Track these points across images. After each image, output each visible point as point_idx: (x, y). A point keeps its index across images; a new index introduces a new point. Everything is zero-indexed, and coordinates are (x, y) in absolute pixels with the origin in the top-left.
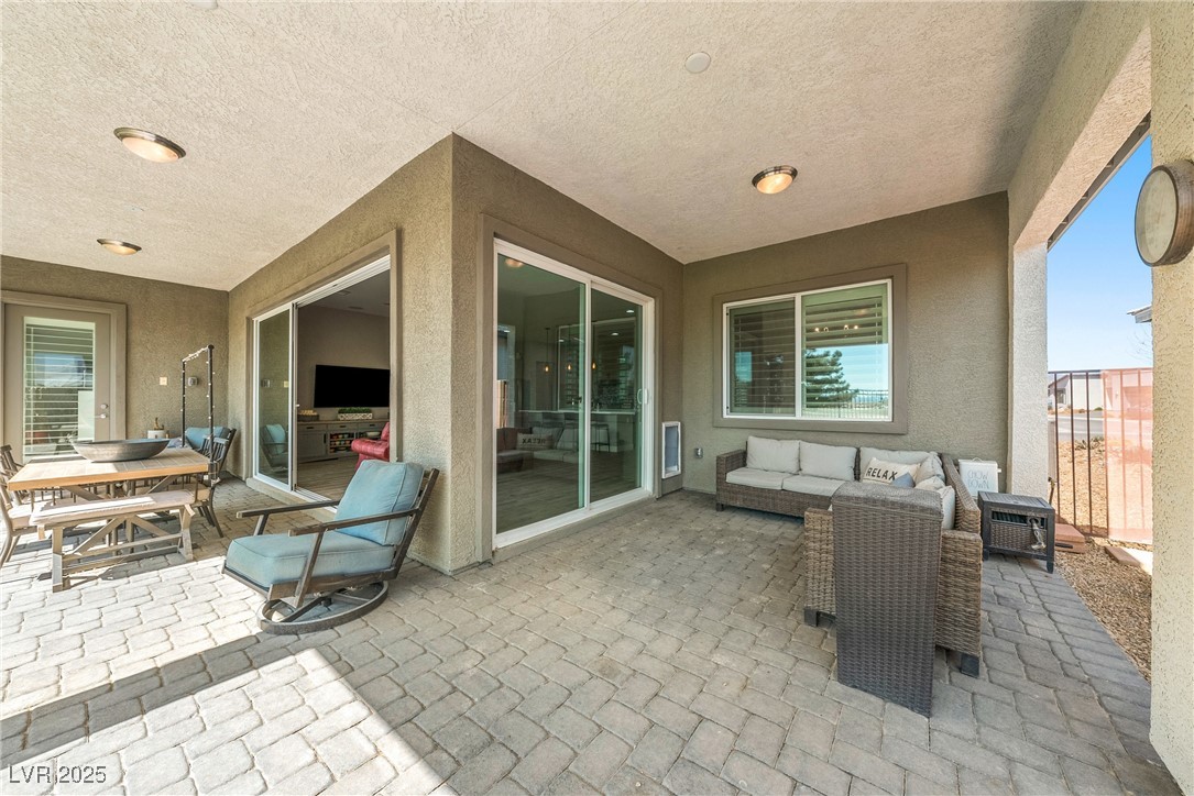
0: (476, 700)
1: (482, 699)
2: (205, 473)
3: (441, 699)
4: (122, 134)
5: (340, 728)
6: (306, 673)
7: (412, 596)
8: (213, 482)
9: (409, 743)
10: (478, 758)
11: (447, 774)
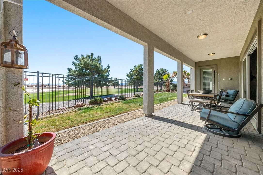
0: (223, 167)
1: (224, 168)
2: (213, 97)
3: (215, 159)
4: (198, 37)
5: (193, 145)
6: (201, 136)
7: (246, 142)
8: (215, 99)
9: (198, 156)
10: (204, 170)
11: (196, 164)
